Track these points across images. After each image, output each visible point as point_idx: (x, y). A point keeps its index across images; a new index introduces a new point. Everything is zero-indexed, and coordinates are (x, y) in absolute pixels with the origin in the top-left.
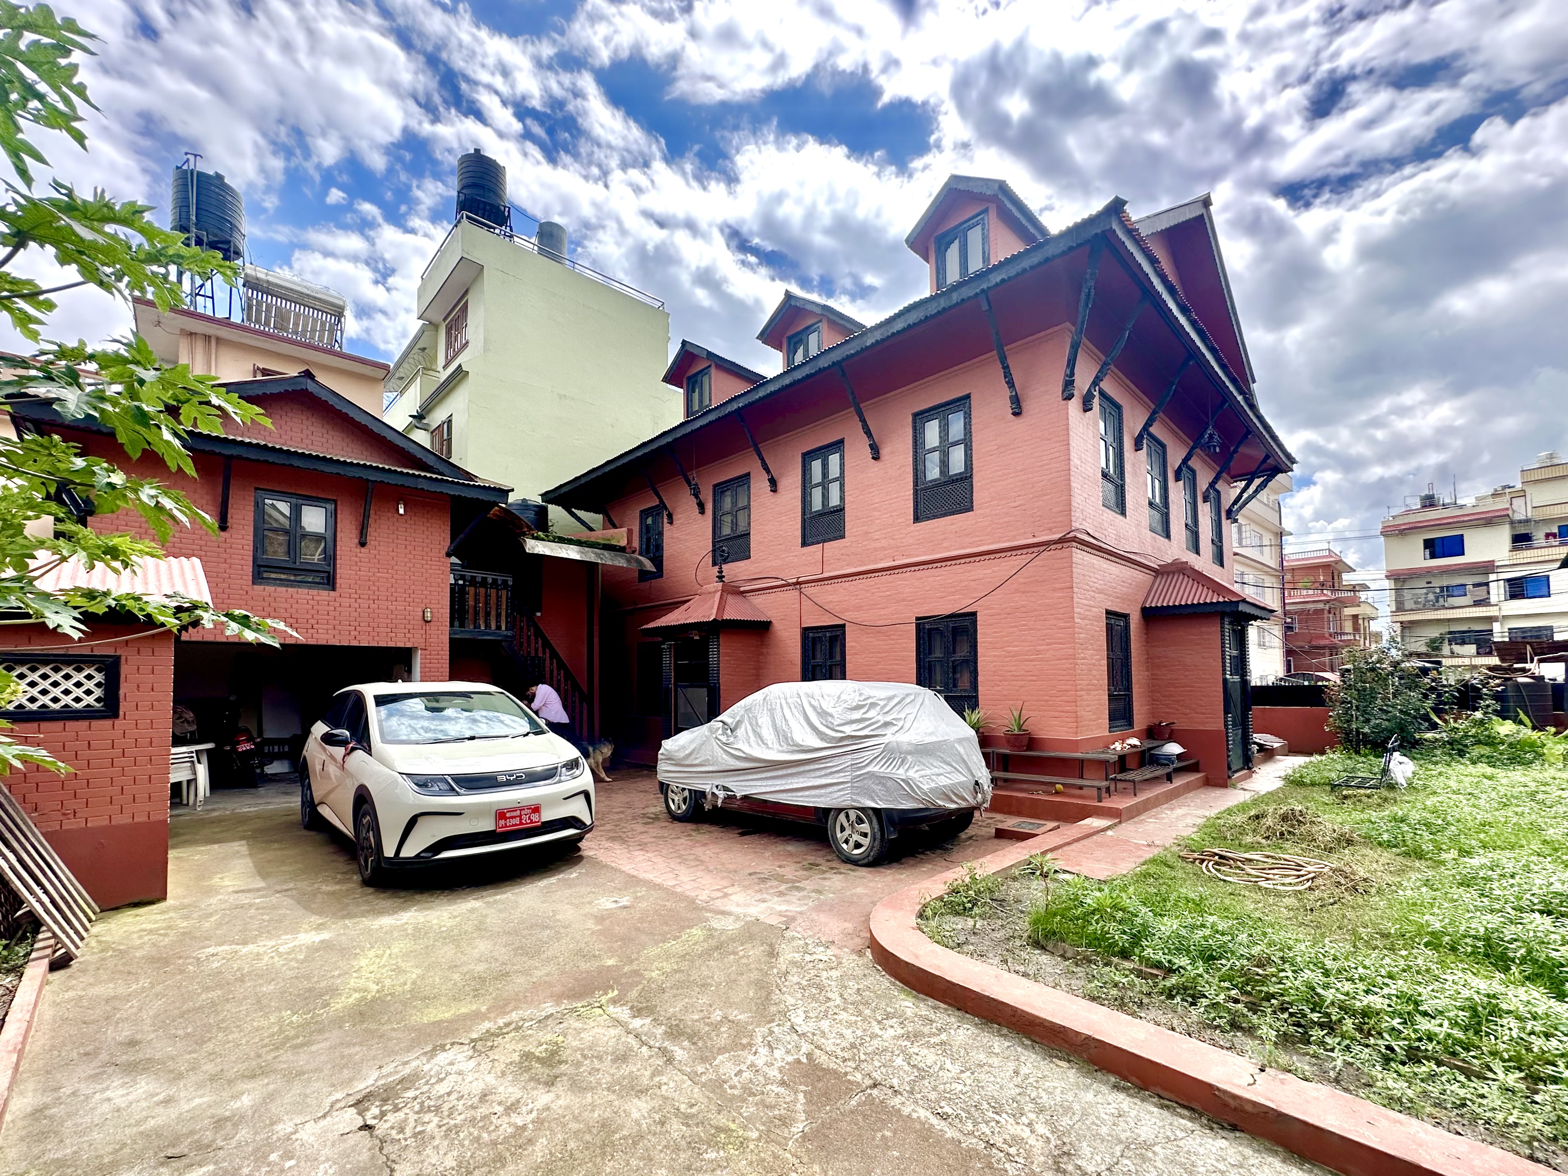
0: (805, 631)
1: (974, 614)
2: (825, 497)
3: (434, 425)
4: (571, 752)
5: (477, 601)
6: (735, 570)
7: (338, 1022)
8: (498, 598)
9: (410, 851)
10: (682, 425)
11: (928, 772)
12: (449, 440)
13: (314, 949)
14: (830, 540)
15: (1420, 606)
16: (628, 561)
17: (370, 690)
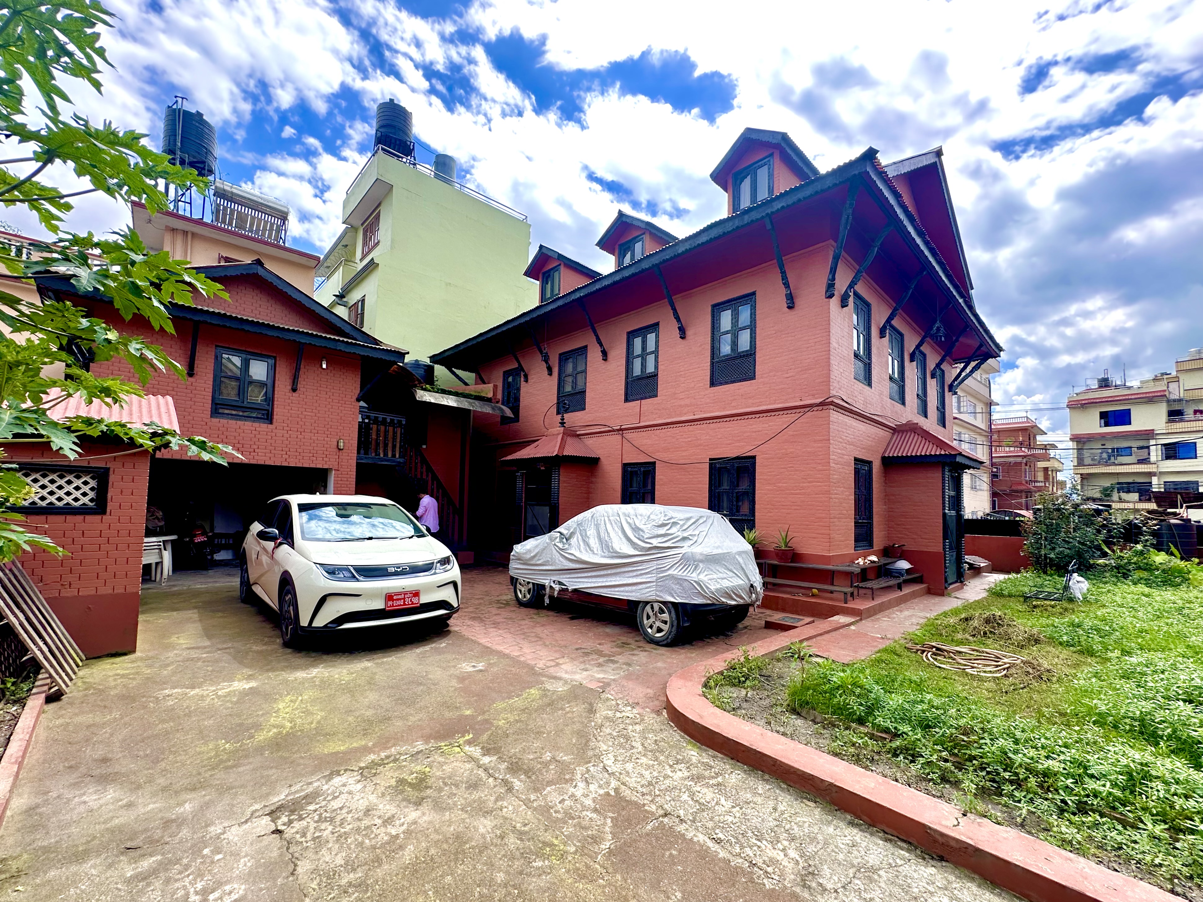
0: (625, 466)
1: (754, 457)
2: (644, 366)
3: (352, 303)
5: (378, 435)
6: (574, 418)
7: (260, 750)
8: (394, 433)
9: (320, 622)
10: (537, 308)
11: (715, 576)
12: (362, 314)
13: (245, 694)
14: (646, 398)
15: (1096, 462)
16: (493, 409)
17: (295, 500)
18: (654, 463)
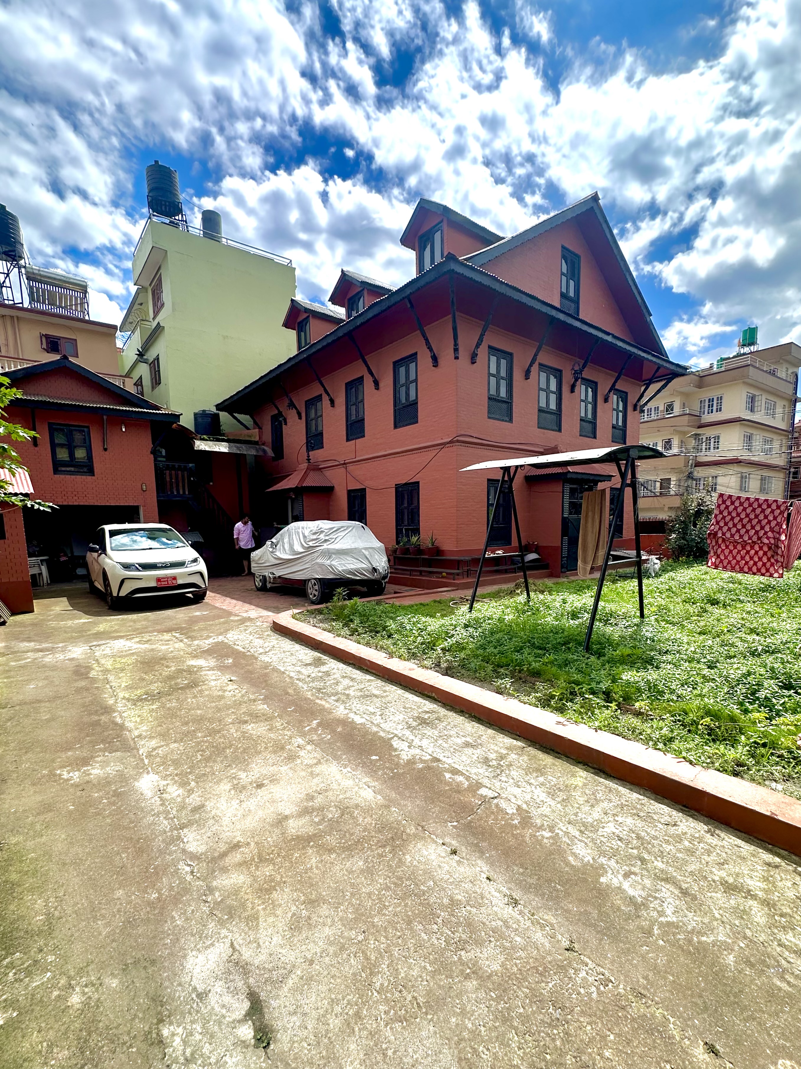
0: (349, 492)
1: (418, 483)
4: (195, 554)
5: (171, 478)
6: (317, 455)
8: (183, 476)
9: (123, 593)
11: (343, 562)
12: (159, 371)
14: (359, 438)
16: (257, 450)
17: (108, 528)
18: (365, 489)
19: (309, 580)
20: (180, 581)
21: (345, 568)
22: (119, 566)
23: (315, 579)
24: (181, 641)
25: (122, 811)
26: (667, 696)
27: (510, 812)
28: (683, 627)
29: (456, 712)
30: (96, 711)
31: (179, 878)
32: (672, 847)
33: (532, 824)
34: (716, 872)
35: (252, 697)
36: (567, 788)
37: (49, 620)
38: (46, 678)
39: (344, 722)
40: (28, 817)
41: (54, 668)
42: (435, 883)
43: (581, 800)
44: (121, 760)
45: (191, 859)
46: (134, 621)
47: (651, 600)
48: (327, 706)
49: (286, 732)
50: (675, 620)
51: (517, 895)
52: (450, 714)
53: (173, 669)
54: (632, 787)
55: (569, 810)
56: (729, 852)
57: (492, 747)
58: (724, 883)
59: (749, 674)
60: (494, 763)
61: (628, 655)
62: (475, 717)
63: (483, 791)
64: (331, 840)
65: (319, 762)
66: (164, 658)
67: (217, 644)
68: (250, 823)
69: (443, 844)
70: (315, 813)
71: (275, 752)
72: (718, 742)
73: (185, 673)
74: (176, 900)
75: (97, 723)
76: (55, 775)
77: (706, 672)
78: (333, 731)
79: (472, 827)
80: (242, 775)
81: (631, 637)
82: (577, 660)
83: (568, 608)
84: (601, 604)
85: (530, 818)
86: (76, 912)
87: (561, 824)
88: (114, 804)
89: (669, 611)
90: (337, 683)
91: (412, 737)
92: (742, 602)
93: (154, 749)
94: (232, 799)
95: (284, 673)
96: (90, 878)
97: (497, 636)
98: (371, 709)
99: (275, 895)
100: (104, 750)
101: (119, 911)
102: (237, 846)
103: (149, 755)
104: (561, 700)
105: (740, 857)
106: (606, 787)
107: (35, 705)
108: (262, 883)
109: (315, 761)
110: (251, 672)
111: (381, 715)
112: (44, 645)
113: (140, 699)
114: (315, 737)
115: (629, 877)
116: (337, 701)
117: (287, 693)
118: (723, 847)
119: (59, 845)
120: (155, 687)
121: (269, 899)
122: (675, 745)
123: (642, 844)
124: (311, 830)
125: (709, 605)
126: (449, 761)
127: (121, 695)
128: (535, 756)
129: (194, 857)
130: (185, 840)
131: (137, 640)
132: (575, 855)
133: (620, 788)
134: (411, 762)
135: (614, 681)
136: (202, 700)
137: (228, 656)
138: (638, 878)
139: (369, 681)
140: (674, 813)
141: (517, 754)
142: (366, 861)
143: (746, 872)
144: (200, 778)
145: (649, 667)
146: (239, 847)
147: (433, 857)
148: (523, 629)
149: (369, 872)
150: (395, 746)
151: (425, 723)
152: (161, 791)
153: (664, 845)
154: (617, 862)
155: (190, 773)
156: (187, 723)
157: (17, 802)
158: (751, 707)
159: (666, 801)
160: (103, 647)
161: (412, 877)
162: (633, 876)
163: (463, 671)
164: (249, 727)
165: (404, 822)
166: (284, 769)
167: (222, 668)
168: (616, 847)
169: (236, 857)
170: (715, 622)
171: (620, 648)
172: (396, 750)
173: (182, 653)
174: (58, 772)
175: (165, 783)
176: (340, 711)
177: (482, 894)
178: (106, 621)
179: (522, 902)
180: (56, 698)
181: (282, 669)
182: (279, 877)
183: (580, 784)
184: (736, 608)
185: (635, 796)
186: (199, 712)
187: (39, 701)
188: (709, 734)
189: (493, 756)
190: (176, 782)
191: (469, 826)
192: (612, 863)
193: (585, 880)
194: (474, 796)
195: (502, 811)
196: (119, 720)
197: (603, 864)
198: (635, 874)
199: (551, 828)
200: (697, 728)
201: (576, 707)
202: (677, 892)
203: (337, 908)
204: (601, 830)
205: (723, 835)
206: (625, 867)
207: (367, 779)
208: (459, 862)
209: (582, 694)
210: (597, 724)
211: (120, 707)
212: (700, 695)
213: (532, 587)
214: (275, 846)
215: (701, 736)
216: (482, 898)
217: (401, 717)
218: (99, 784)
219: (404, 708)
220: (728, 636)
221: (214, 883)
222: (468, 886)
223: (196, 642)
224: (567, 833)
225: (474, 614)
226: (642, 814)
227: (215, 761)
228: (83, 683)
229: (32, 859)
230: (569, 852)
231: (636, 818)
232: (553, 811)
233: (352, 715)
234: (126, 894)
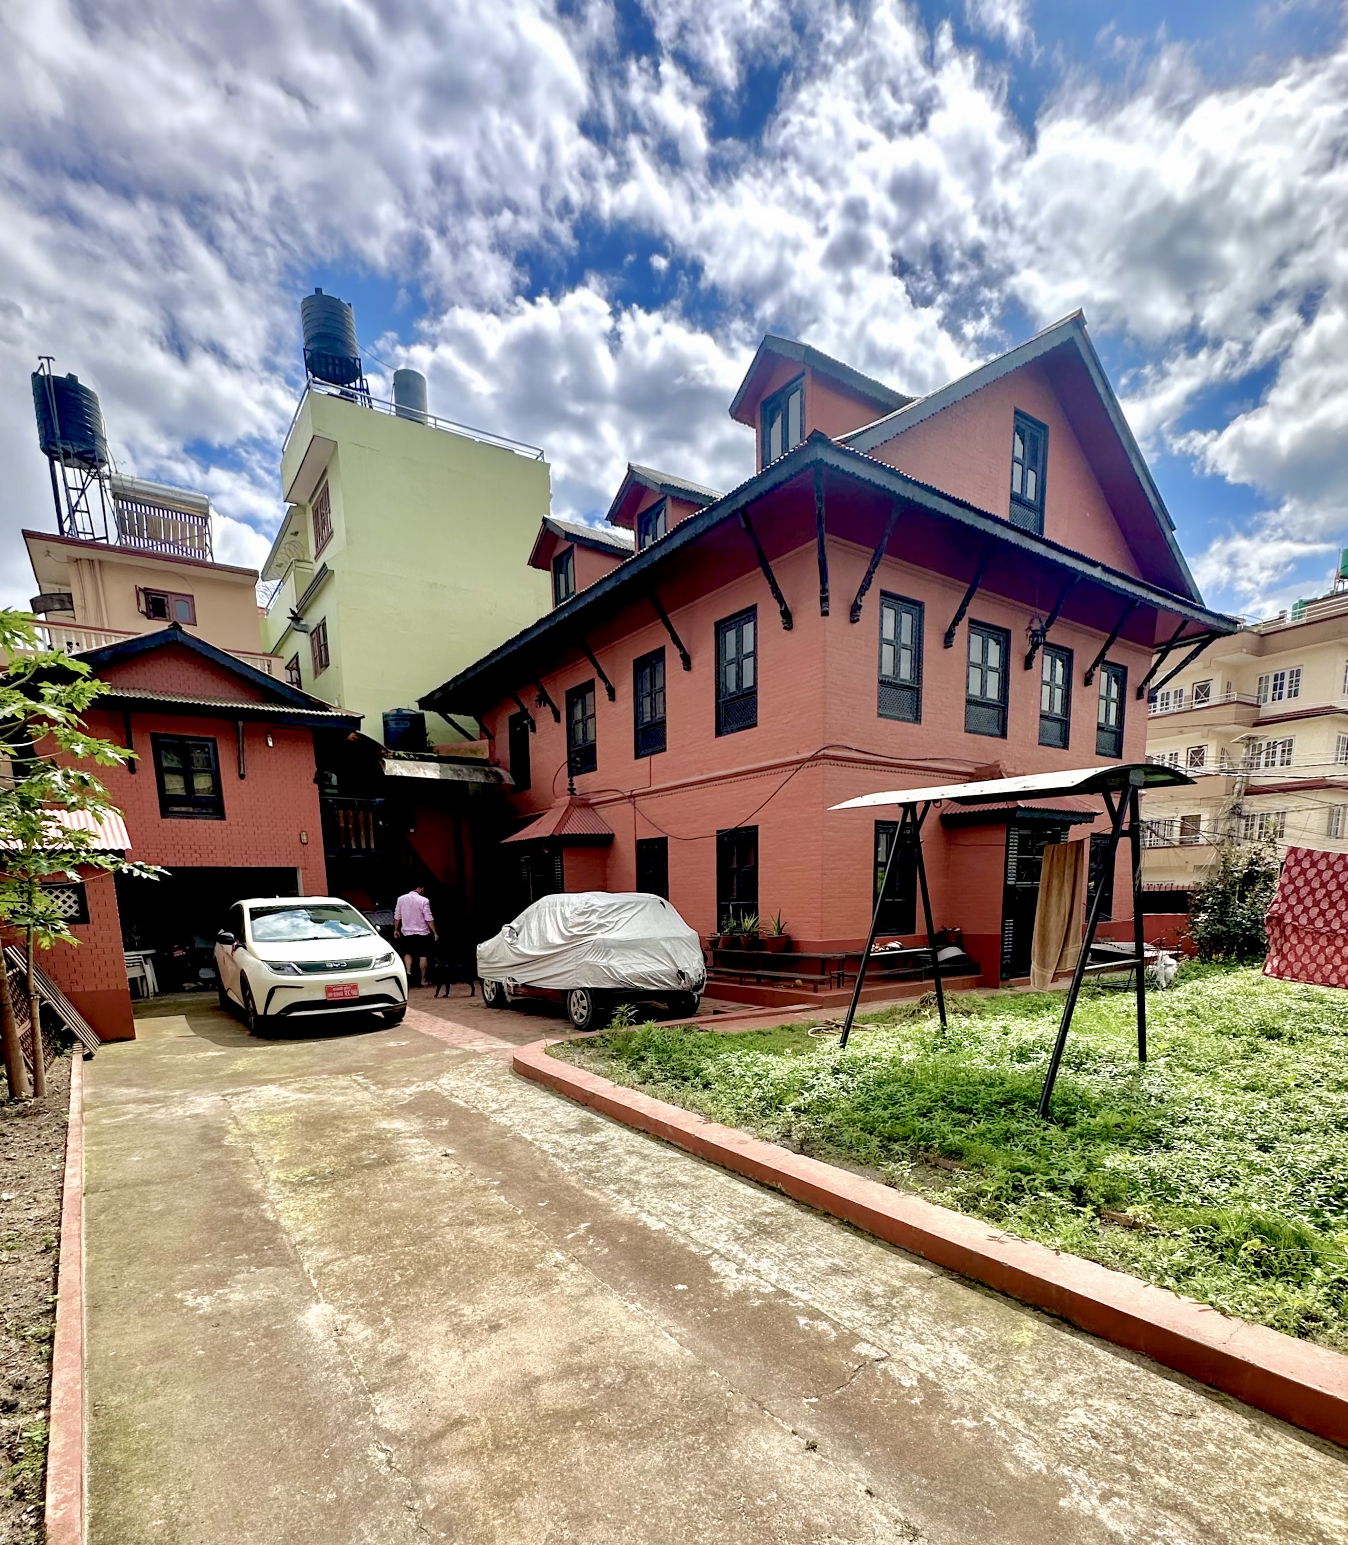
0: (639, 843)
1: (756, 828)
5: (347, 822)
6: (585, 782)
8: (366, 818)
9: (272, 1009)
11: (629, 961)
14: (656, 752)
16: (487, 775)
17: (248, 905)
18: (665, 839)
19: (572, 991)
20: (364, 992)
21: (631, 971)
22: (266, 967)
23: (583, 989)
24: (366, 1089)
25: (277, 1362)
26: (1183, 1197)
27: (907, 1383)
28: (1216, 1076)
29: (816, 1215)
30: (236, 1200)
31: (369, 1471)
32: (1185, 1454)
33: (944, 1404)
34: (1263, 1499)
35: (480, 1182)
36: (1006, 1348)
37: (160, 1053)
38: (157, 1146)
39: (631, 1228)
40: (135, 1365)
41: (168, 1130)
42: (780, 1496)
43: (1029, 1369)
44: (275, 1279)
45: (387, 1441)
46: (292, 1055)
47: (1159, 1029)
48: (603, 1200)
49: (536, 1242)
50: (1201, 1065)
51: (917, 1521)
52: (808, 1217)
53: (354, 1134)
54: (1118, 1349)
55: (1009, 1384)
56: (1288, 1466)
57: (878, 1275)
58: (1275, 1517)
59: (1333, 1161)
60: (881, 1302)
61: (1117, 1126)
62: (849, 1224)
63: (863, 1349)
64: (610, 1419)
65: (589, 1293)
66: (339, 1117)
67: (424, 1093)
68: (480, 1387)
69: (794, 1433)
70: (584, 1375)
71: (518, 1274)
72: (1273, 1279)
73: (373, 1142)
74: (365, 1504)
75: (237, 1219)
76: (174, 1300)
77: (1255, 1156)
78: (613, 1243)
79: (842, 1407)
80: (467, 1310)
81: (1123, 1095)
82: (1025, 1132)
83: (1012, 1041)
84: (1071, 1035)
85: (941, 1395)
86: (211, 1517)
87: (993, 1407)
88: (266, 1348)
89: (1191, 1049)
90: (618, 1164)
91: (742, 1255)
92: (1323, 1034)
93: (326, 1264)
94: (450, 1347)
95: (531, 1144)
96: (232, 1466)
97: (888, 1089)
98: (675, 1207)
99: (520, 1503)
100: (249, 1263)
101: (277, 1518)
102: (459, 1423)
103: (319, 1274)
104: (997, 1198)
105: (1305, 1474)
106: (1073, 1348)
107: (140, 1189)
108: (499, 1483)
109: (583, 1290)
110: (478, 1142)
111: (691, 1217)
112: (153, 1093)
113: (302, 1183)
114: (583, 1251)
115: (1109, 1499)
116: (619, 1192)
117: (538, 1178)
118: (1277, 1456)
119: (183, 1410)
120: (326, 1164)
121: (511, 1509)
122: (1198, 1280)
123: (1134, 1447)
124: (578, 1403)
125: (1263, 1039)
126: (805, 1296)
127: (273, 1175)
128: (950, 1293)
129: (393, 1438)
130: (378, 1410)
131: (297, 1086)
132: (1017, 1460)
133: (1097, 1351)
134: (741, 1296)
135: (1090, 1168)
136: (400, 1185)
137: (441, 1115)
138: (1125, 1503)
139: (671, 1160)
140: (1191, 1395)
141: (920, 1288)
142: (667, 1456)
143: (1315, 1500)
144: (399, 1312)
145: (1153, 1146)
146: (463, 1424)
147: (777, 1453)
148: (934, 1078)
149: (672, 1473)
150: (715, 1269)
151: (765, 1232)
152: (339, 1332)
153: (1172, 1450)
154: (1090, 1475)
155: (384, 1303)
156: (377, 1224)
157: (117, 1341)
158: (1334, 1220)
159: (1178, 1375)
160: (243, 1098)
161: (744, 1483)
162: (1116, 1499)
163: (830, 1147)
164: (477, 1232)
165: (729, 1394)
166: (533, 1301)
167: (432, 1135)
168: (1088, 1449)
169: (457, 1441)
170: (1274, 1071)
171: (1103, 1112)
172: (716, 1275)
173: (367, 1108)
174: (179, 1296)
175: (344, 1318)
176: (625, 1209)
177: (858, 1516)
178: (247, 1054)
179: (924, 1533)
180: (172, 1178)
181: (529, 1138)
182: (527, 1475)
183: (1029, 1343)
184: (1312, 1044)
185: (1123, 1364)
186: (396, 1205)
187: (148, 1183)
188: (1257, 1264)
189: (878, 1290)
190: (361, 1317)
191: (837, 1406)
192: (1081, 1475)
193: (1033, 1503)
194: (845, 1356)
195: (893, 1382)
196: (271, 1216)
197: (1064, 1477)
198: (1121, 1496)
199: (977, 1414)
200: (1236, 1253)
201: (1024, 1211)
202: (1192, 1529)
203: (619, 1528)
204: (1062, 1419)
205: (1276, 1436)
206: (1103, 1483)
207: (667, 1322)
208: (820, 1464)
209: (1034, 1191)
210: (1059, 1241)
211: (272, 1193)
212: (1242, 1197)
213: (949, 1005)
214: (520, 1426)
215: (1244, 1266)
216: (858, 1524)
217: (725, 1221)
218: (242, 1317)
219: (731, 1205)
220: (1297, 1095)
221: (424, 1481)
222: (835, 1503)
223: (390, 1092)
224: (1003, 1423)
225: (850, 1051)
226: (1134, 1396)
227: (422, 1286)
228: (211, 1156)
229: (142, 1431)
230: (1006, 1454)
231: (1124, 1402)
232: (980, 1386)
233: (643, 1216)
234: (288, 1491)
